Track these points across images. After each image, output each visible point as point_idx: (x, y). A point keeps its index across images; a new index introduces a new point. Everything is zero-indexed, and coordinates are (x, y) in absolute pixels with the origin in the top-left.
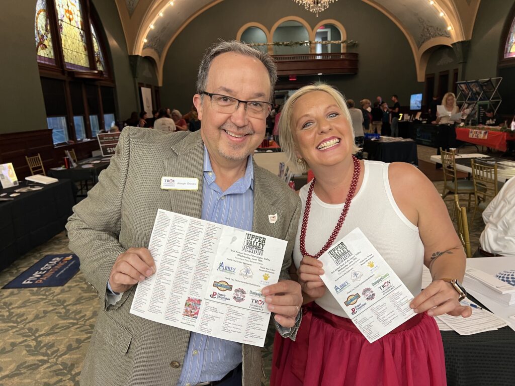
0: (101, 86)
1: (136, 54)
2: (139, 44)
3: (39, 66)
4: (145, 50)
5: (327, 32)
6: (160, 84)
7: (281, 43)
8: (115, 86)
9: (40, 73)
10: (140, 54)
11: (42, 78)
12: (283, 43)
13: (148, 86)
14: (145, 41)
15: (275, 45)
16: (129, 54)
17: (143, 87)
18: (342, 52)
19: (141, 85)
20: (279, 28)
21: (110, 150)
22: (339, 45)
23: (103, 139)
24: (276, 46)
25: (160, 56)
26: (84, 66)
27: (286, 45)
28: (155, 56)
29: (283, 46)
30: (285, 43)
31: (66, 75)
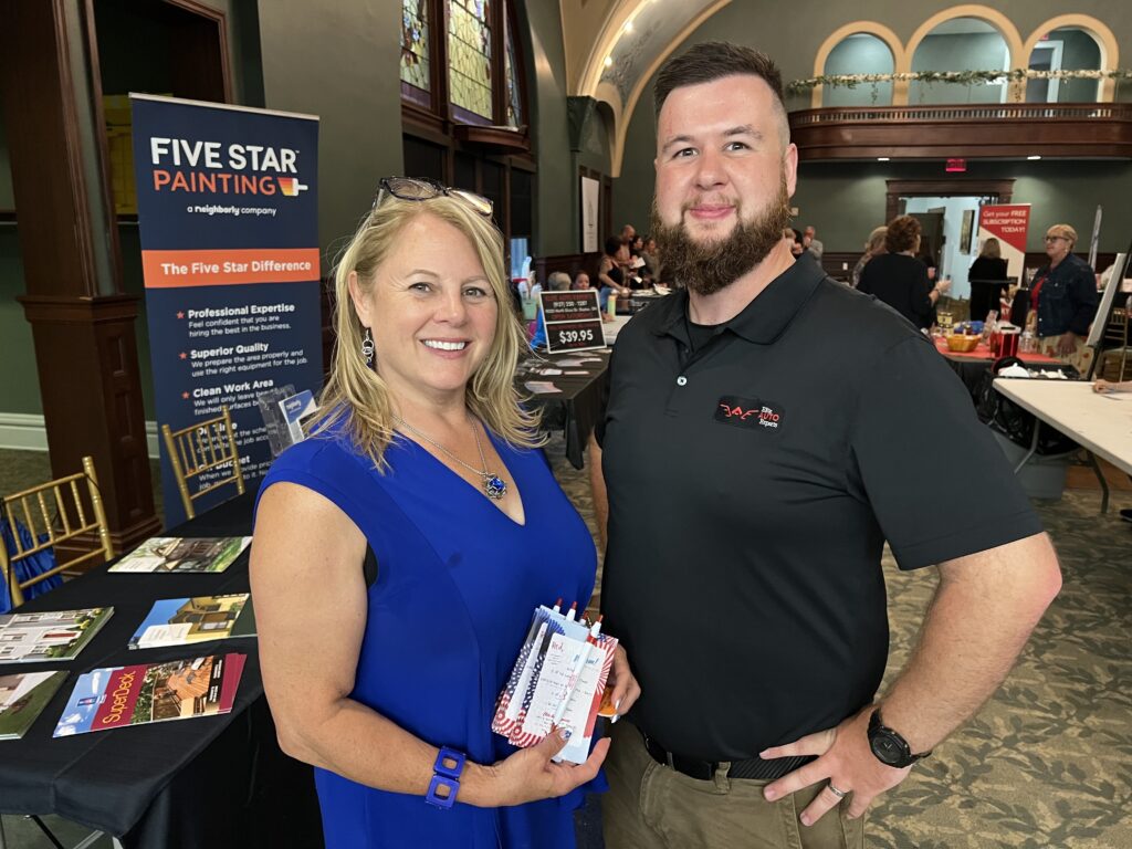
0: (514, 169)
1: (585, 94)
2: (593, 70)
3: (403, 107)
4: (602, 84)
5: (1050, 50)
6: (615, 173)
7: (937, 75)
8: (537, 168)
9: (403, 123)
10: (592, 95)
11: (406, 137)
12: (945, 74)
13: (595, 175)
14: (608, 62)
15: (920, 78)
16: (568, 94)
17: (586, 176)
18: (1100, 99)
19: (584, 171)
20: (928, 38)
21: (566, 336)
22: (1093, 82)
23: (552, 307)
24: (924, 81)
25: (624, 105)
26: (484, 115)
27: (953, 80)
28: (615, 104)
29: (942, 82)
30: (949, 74)
31: (451, 134)
